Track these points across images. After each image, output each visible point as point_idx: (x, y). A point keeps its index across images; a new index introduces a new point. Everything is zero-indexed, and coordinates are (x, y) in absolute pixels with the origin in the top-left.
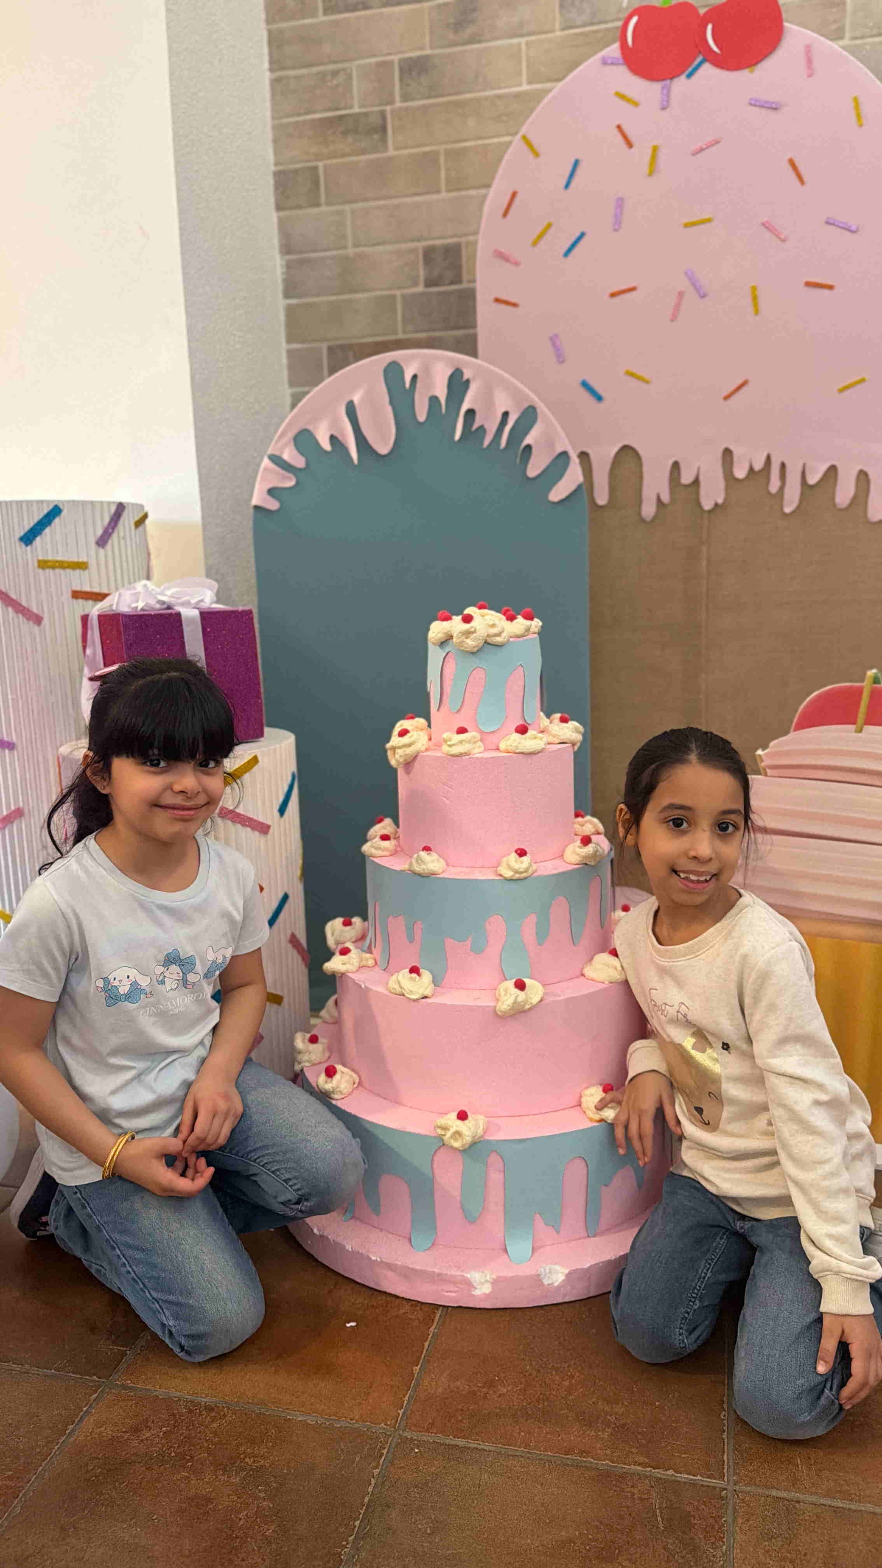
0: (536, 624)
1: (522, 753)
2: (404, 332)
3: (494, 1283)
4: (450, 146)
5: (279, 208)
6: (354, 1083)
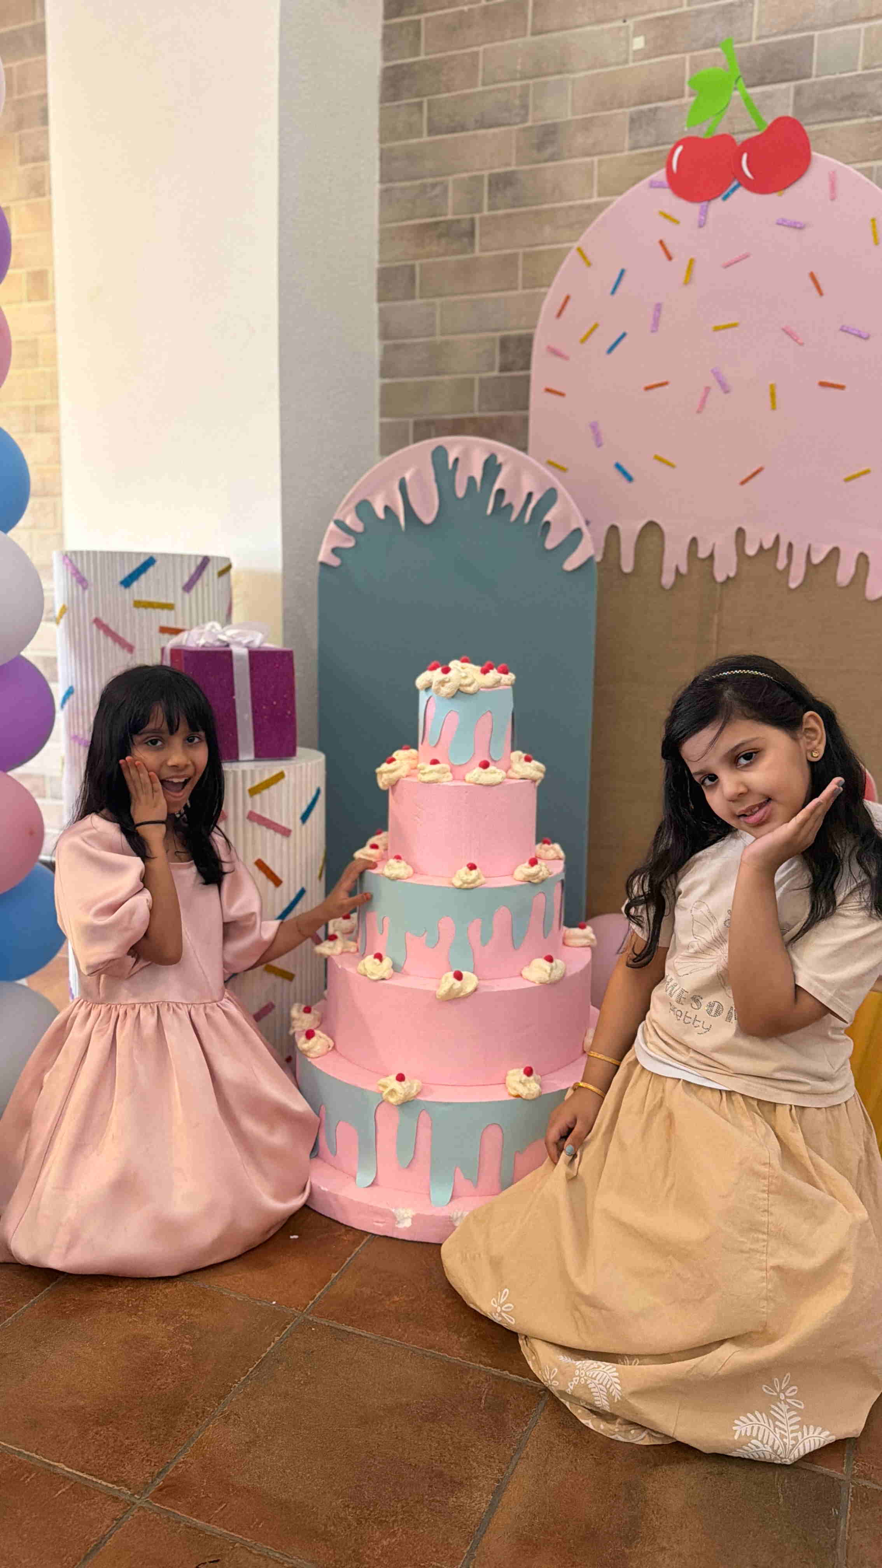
0: (510, 677)
1: (480, 784)
2: (480, 410)
3: (414, 1219)
4: (528, 250)
5: (380, 300)
6: (329, 1047)
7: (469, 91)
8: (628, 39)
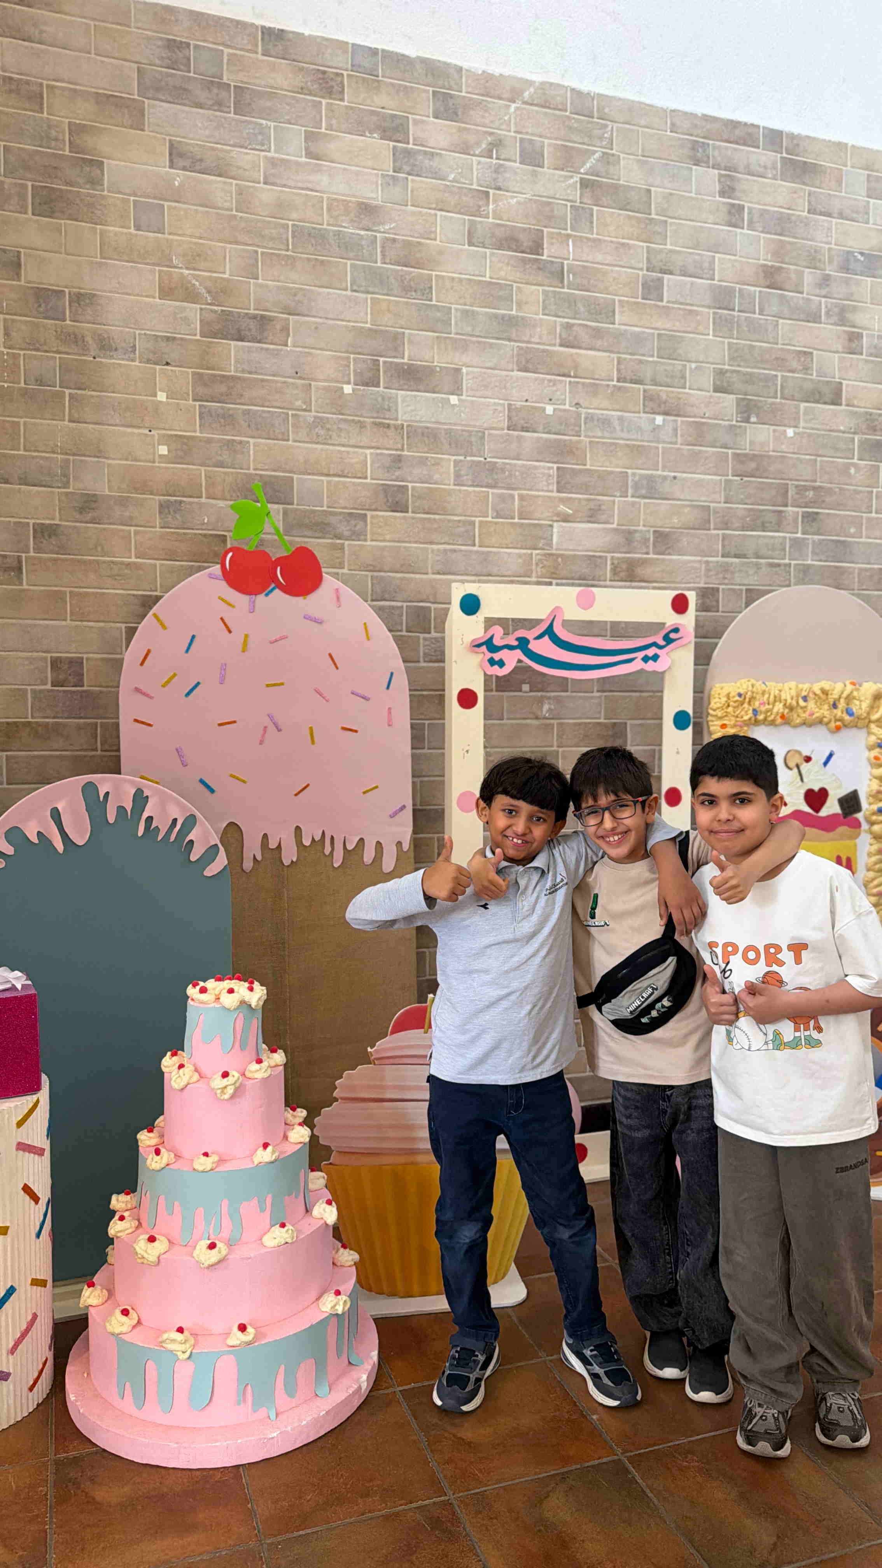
2: (33, 717)
4: (74, 590)
7: (12, 452)
8: (154, 445)
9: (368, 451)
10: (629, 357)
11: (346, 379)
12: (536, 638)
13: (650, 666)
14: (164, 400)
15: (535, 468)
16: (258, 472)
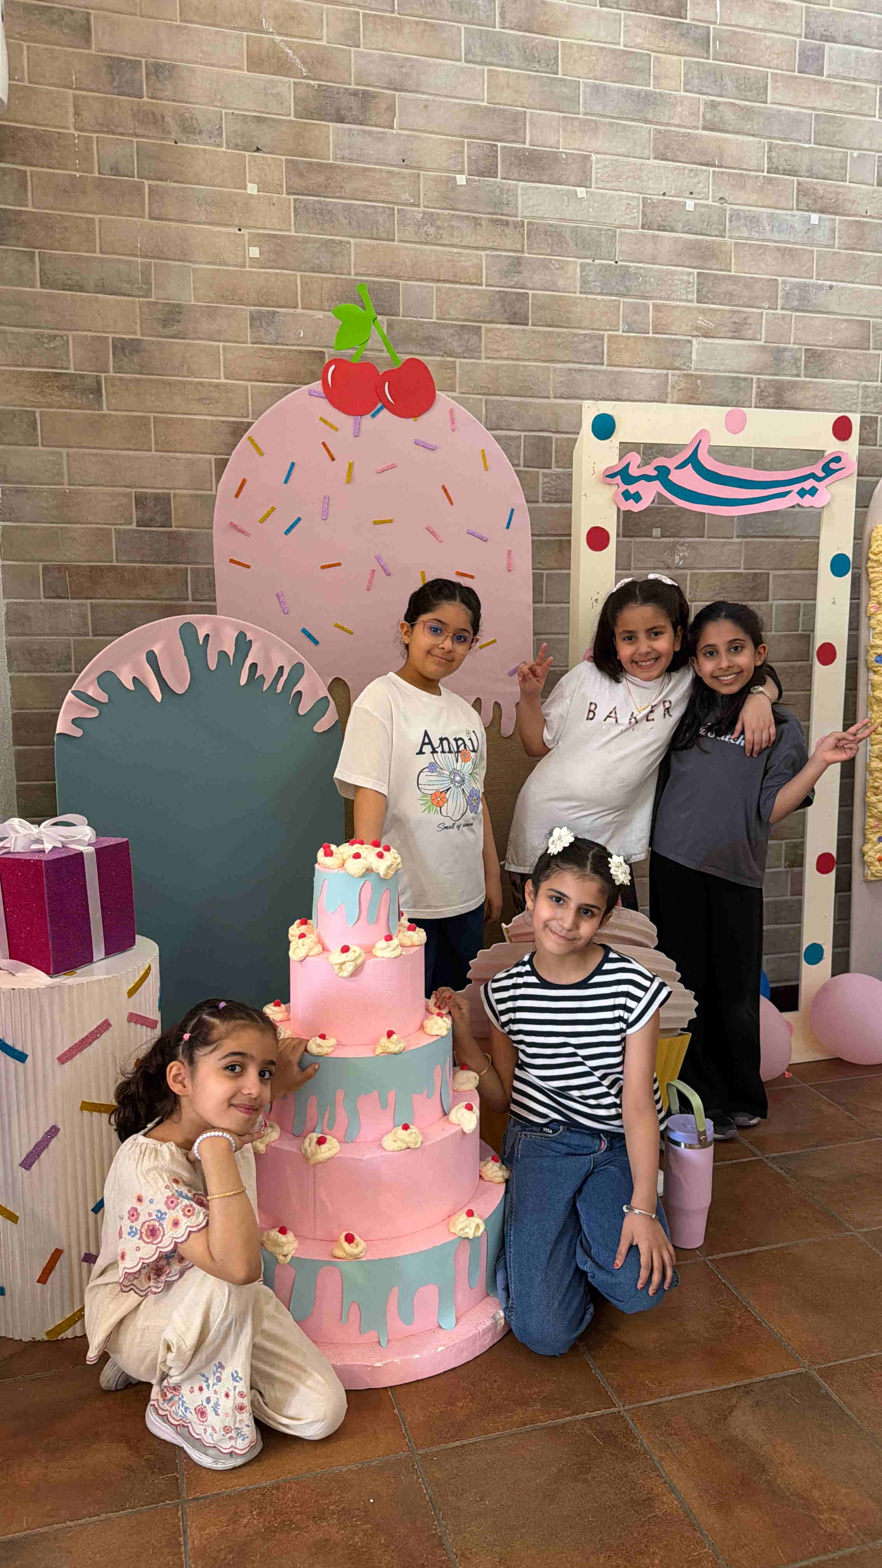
2: (119, 560)
4: (159, 415)
7: (86, 254)
8: (244, 246)
9: (483, 253)
10: (780, 142)
11: (459, 168)
12: (676, 468)
13: (807, 501)
14: (255, 192)
15: (673, 273)
16: (359, 278)
